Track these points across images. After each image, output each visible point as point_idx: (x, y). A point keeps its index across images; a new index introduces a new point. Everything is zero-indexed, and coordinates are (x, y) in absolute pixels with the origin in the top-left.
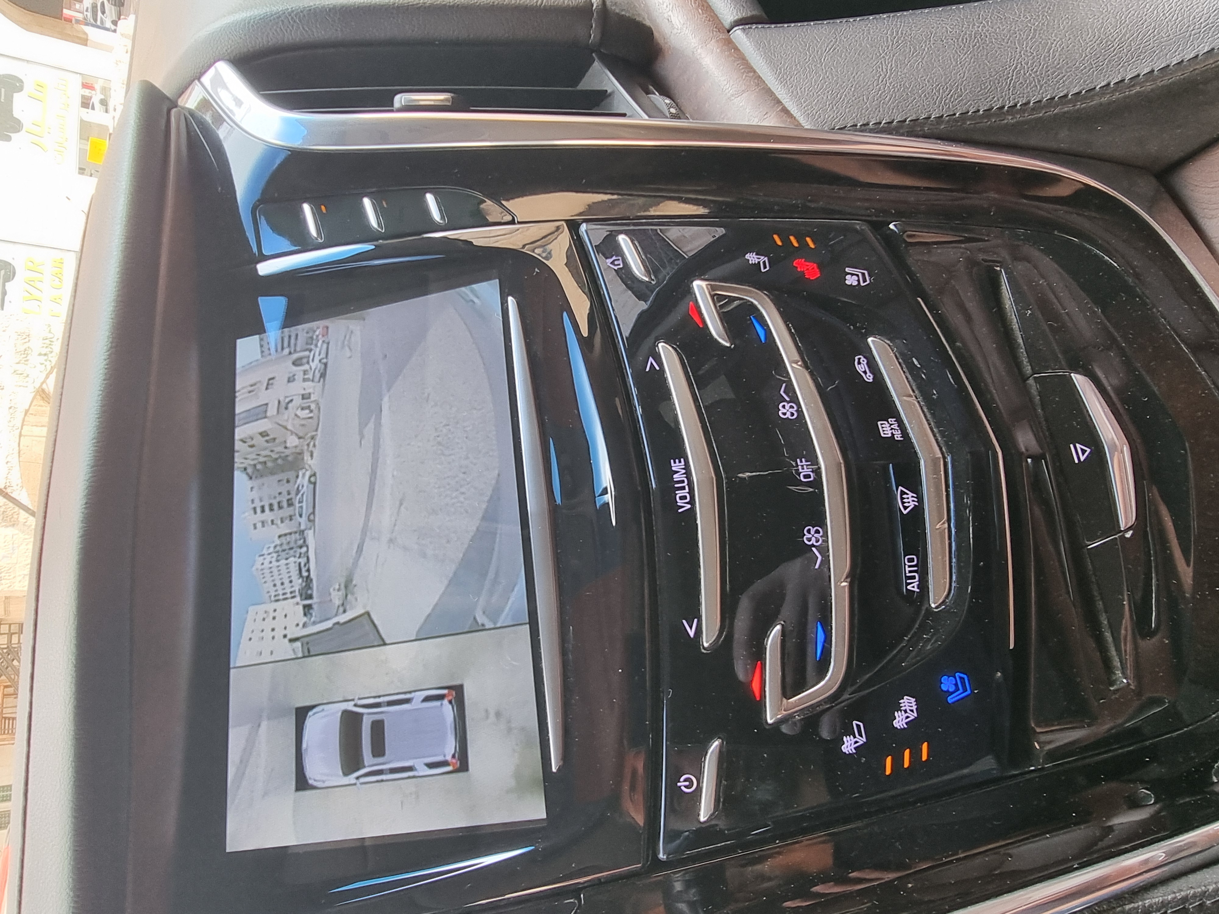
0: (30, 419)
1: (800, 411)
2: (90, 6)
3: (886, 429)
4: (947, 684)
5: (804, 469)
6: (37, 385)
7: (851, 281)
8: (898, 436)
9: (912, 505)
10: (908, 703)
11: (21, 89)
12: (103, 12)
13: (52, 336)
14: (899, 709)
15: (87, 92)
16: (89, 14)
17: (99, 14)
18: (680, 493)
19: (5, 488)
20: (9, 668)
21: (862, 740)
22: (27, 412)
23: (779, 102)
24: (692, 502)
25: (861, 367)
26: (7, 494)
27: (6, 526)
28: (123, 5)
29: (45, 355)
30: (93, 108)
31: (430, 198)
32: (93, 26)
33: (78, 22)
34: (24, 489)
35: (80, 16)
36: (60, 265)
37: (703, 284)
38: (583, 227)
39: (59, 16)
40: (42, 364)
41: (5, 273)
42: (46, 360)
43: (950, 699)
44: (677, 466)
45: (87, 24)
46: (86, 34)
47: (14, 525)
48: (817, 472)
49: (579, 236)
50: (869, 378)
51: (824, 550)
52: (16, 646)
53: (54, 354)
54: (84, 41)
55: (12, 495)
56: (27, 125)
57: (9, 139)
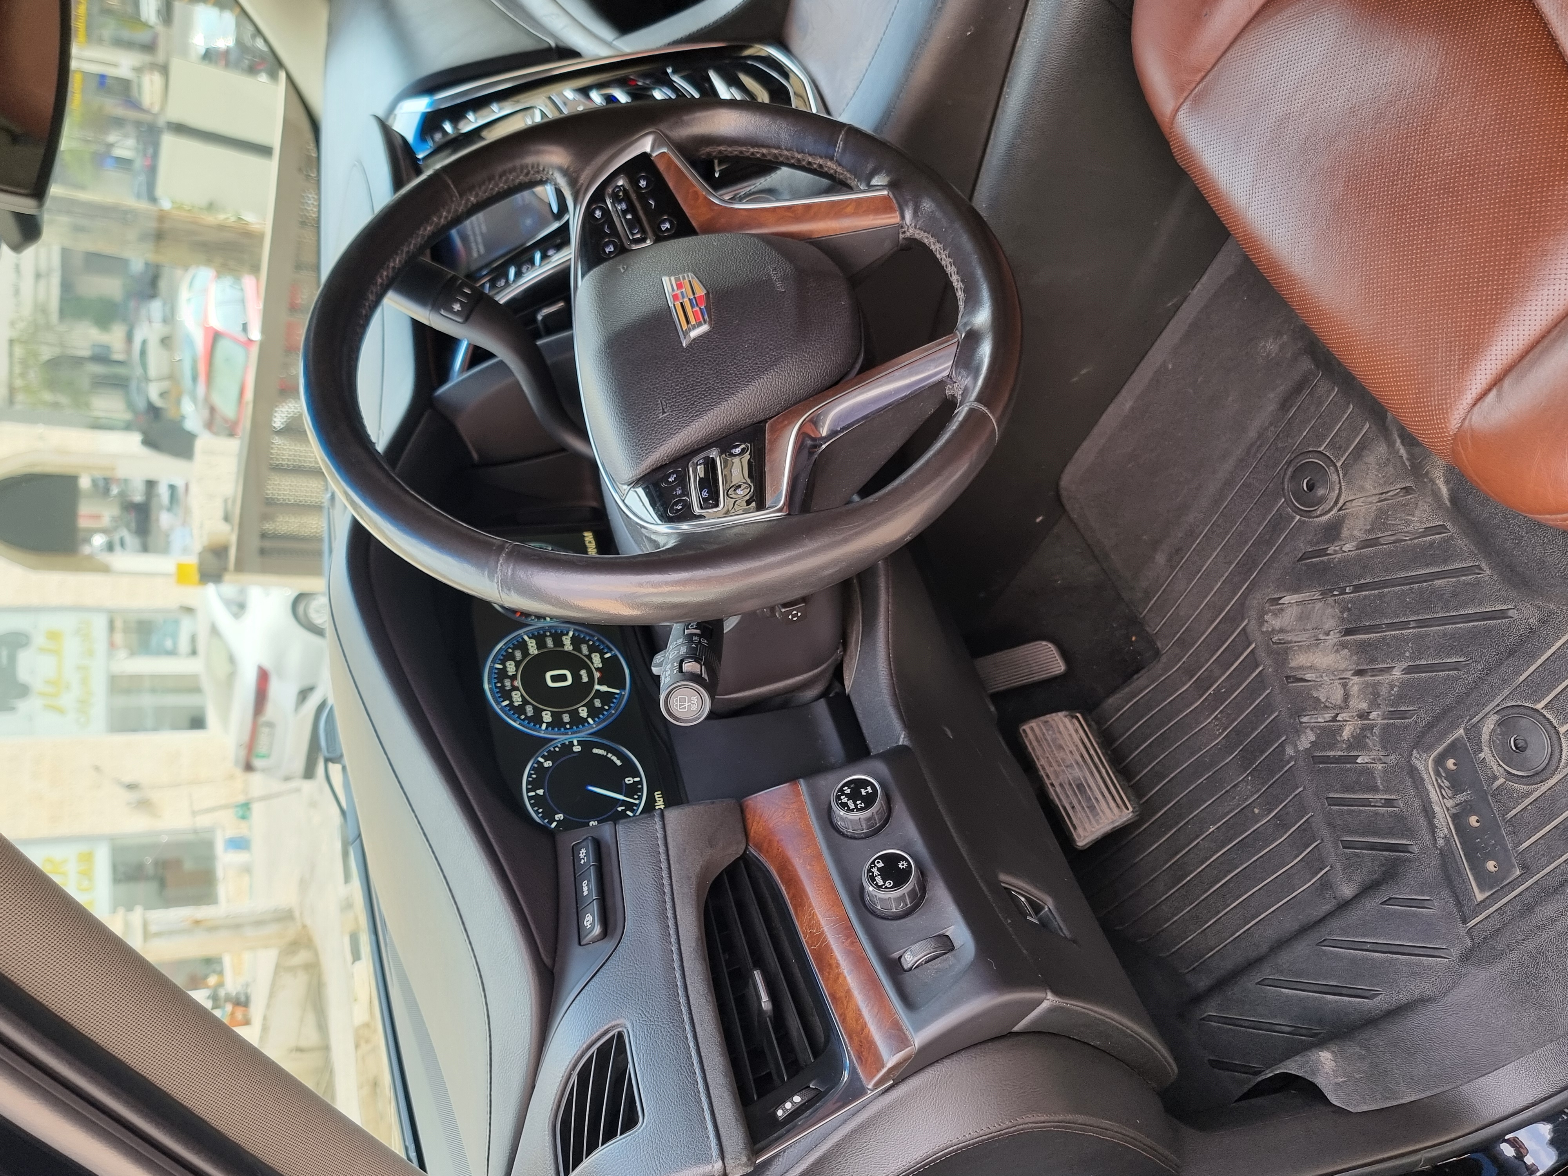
11: (27, 644)
36: (89, 857)
56: (37, 684)
57: (12, 709)
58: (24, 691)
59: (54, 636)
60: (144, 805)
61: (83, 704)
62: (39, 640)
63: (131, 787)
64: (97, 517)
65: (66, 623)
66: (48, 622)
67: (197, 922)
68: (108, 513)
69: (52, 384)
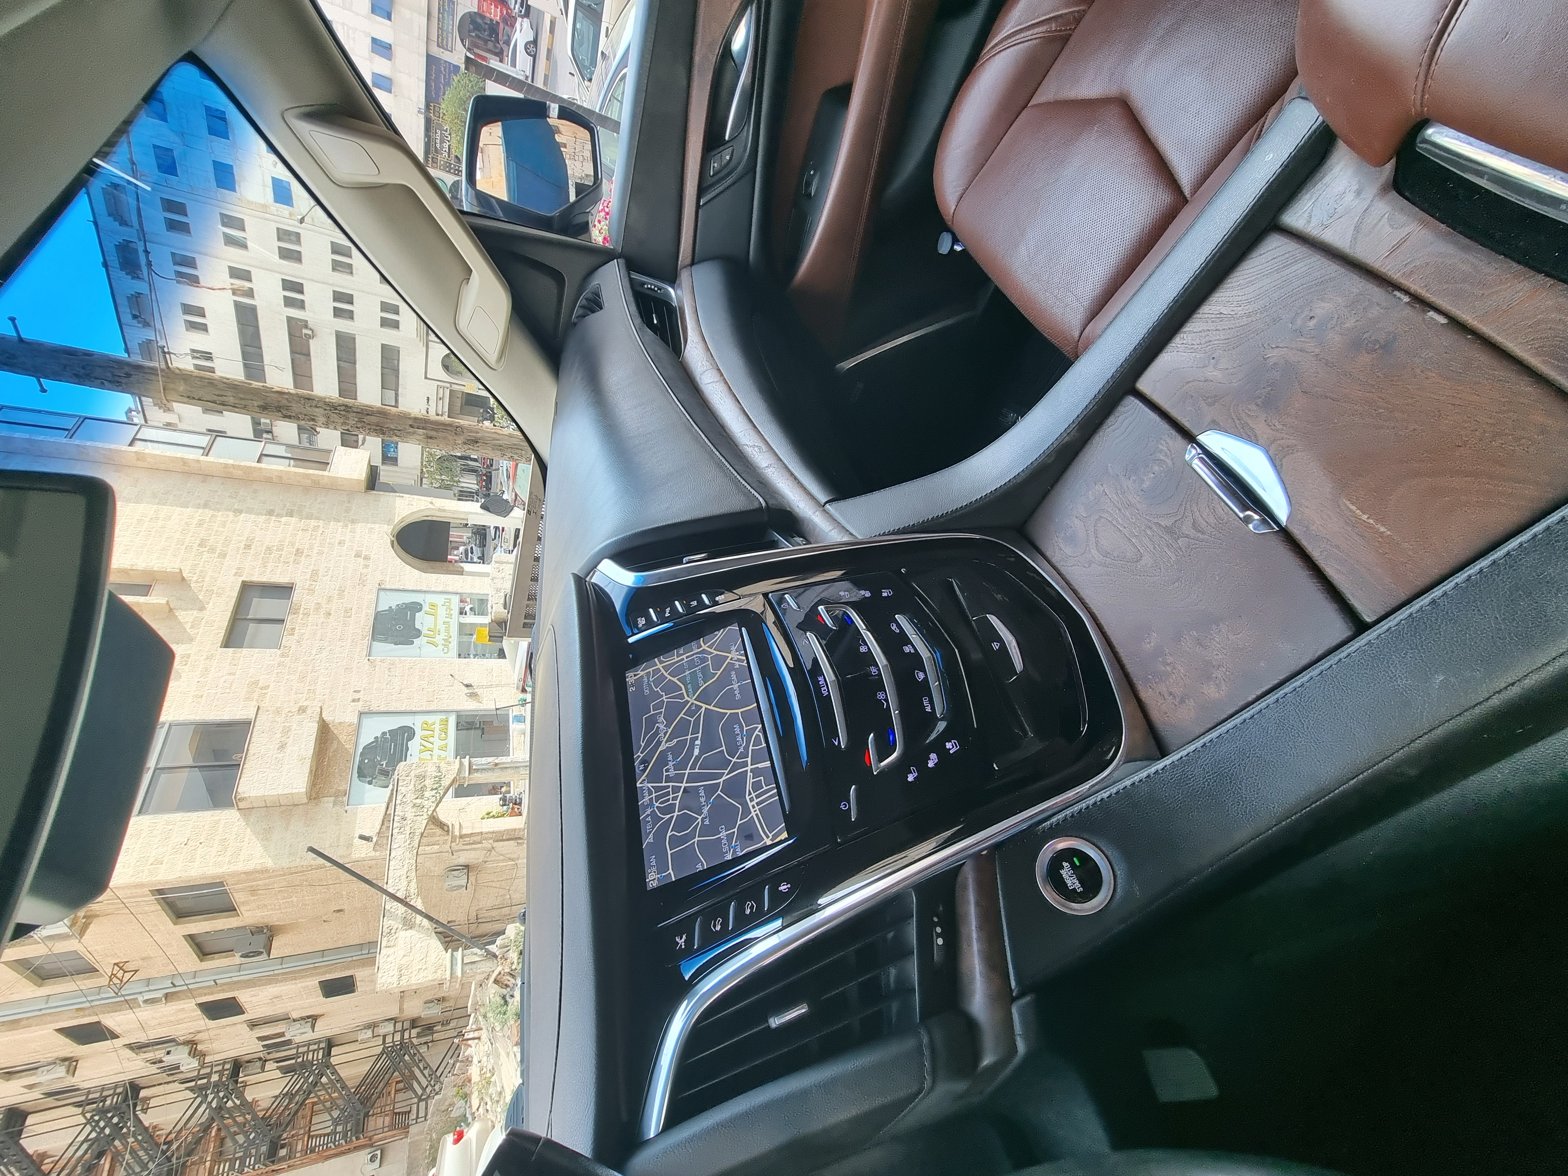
0: (424, 840)
1: (869, 648)
2: (463, 552)
3: (907, 649)
4: (948, 745)
5: (873, 670)
6: (430, 813)
7: (885, 594)
8: (913, 651)
9: (922, 677)
10: (933, 756)
11: (420, 610)
12: (472, 553)
13: (440, 774)
14: (930, 759)
15: (462, 605)
16: (463, 555)
17: (470, 554)
18: (822, 689)
19: (406, 898)
20: (401, 1063)
21: (916, 775)
22: (422, 834)
23: (848, 531)
24: (828, 691)
25: (894, 627)
26: (407, 903)
27: (406, 930)
28: (485, 546)
29: (436, 789)
30: (466, 614)
31: (704, 596)
32: (465, 562)
33: (456, 561)
34: (419, 898)
35: (457, 558)
36: (445, 723)
37: (822, 607)
38: (770, 595)
39: (445, 560)
40: (433, 796)
41: (408, 734)
42: (436, 793)
43: (951, 752)
44: (821, 679)
45: (462, 562)
46: (462, 568)
47: (411, 928)
48: (879, 670)
49: (769, 599)
50: (898, 631)
51: (886, 700)
52: (407, 1041)
53: (442, 788)
54: (461, 572)
55: (411, 903)
56: (425, 631)
57: (412, 643)
58: (418, 633)
59: (433, 605)
60: (473, 695)
61: (447, 641)
62: (426, 608)
63: (467, 686)
64: (461, 537)
65: (439, 600)
66: (430, 598)
67: (496, 765)
68: (466, 535)
69: (442, 470)
